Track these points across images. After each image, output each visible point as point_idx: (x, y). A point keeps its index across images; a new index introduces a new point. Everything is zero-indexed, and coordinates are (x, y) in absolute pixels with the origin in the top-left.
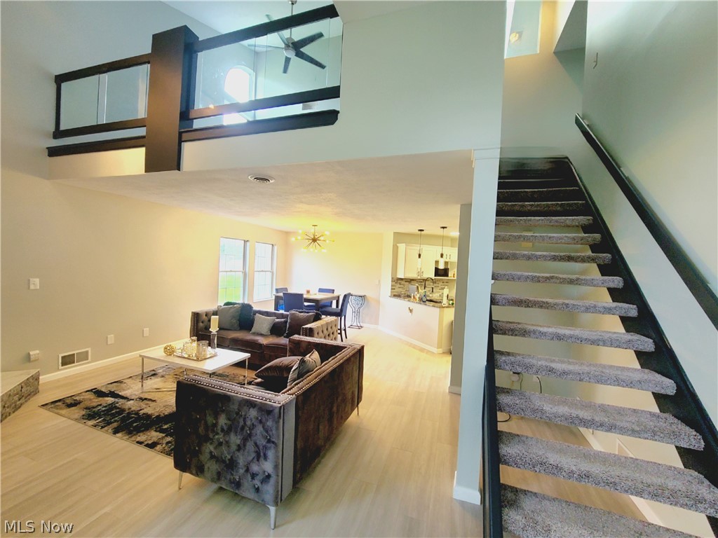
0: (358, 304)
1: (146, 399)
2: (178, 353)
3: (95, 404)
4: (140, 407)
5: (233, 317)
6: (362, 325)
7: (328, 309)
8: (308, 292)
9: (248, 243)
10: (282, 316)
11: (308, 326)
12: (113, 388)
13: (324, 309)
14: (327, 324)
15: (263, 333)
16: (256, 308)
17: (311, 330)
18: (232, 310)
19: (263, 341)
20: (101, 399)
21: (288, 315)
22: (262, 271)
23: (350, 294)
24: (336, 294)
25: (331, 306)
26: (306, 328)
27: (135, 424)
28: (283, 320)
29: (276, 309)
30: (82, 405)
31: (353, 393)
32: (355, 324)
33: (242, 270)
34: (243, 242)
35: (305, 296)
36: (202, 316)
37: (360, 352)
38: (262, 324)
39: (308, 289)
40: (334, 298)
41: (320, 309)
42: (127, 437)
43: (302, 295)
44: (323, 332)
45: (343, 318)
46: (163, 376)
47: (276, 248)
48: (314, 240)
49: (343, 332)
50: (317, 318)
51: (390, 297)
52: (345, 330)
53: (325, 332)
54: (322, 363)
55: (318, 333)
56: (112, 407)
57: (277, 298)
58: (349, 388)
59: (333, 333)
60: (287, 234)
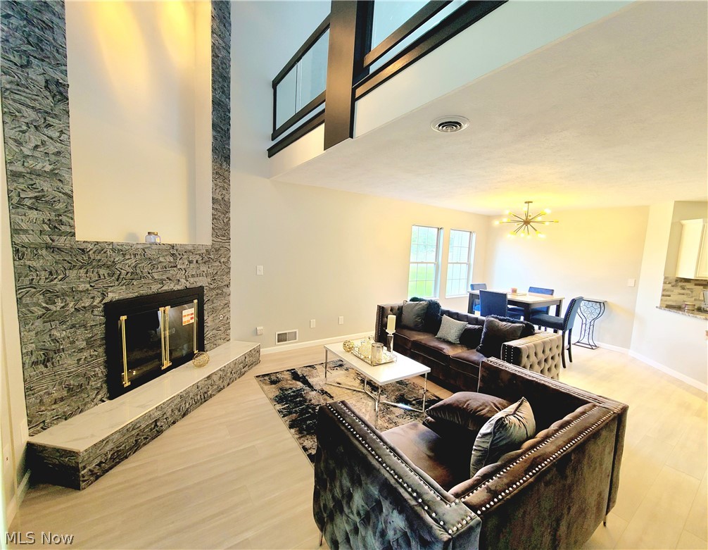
0: (591, 313)
1: (326, 393)
2: (356, 351)
3: (288, 386)
4: (319, 401)
5: (418, 316)
6: (596, 343)
7: (544, 317)
8: (514, 291)
9: (442, 230)
10: (476, 321)
11: (513, 343)
12: (305, 372)
13: (537, 317)
14: (544, 343)
15: (450, 340)
16: (444, 307)
17: (518, 351)
18: (417, 308)
19: (449, 351)
20: (294, 381)
21: (483, 321)
22: (457, 263)
23: (581, 299)
24: (556, 296)
25: (547, 312)
26: (510, 347)
27: (308, 422)
28: (477, 327)
29: (471, 310)
30: (279, 385)
31: (600, 494)
32: (585, 341)
33: (434, 261)
34: (437, 230)
35: (509, 297)
36: (387, 310)
37: (619, 418)
38: (451, 329)
39: (514, 287)
40: (553, 302)
41: (532, 316)
42: (298, 436)
43: (505, 295)
44: (536, 354)
45: (567, 332)
46: (347, 370)
47: (474, 236)
48: (527, 222)
49: (566, 352)
50: (527, 332)
51: (660, 308)
52: (569, 350)
53: (540, 355)
54: (538, 430)
55: (528, 357)
56: (298, 393)
57: (472, 296)
58: (593, 485)
59: (552, 358)
60: (489, 218)
